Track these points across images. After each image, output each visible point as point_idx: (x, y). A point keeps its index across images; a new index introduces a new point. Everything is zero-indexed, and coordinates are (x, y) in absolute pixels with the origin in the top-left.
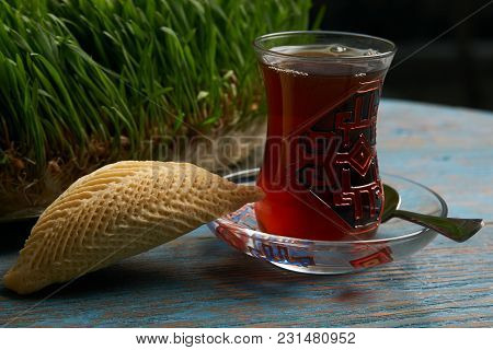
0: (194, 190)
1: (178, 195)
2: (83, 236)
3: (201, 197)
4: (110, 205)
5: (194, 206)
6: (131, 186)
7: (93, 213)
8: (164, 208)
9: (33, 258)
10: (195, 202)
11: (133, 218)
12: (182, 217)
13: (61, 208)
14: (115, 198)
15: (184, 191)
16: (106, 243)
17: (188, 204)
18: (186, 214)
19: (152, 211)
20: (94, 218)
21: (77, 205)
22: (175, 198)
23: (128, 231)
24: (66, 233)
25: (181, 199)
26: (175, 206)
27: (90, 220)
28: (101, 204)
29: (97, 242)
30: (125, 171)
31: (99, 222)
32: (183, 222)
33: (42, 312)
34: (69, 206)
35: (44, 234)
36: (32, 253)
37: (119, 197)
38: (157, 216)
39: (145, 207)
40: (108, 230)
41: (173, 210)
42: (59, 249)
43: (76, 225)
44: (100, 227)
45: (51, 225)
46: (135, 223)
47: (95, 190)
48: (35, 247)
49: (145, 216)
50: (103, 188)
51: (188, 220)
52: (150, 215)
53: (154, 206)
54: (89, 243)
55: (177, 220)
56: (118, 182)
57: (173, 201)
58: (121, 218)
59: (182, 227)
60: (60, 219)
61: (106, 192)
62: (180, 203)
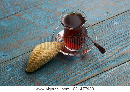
6: (45, 54)
8: (51, 55)
12: (55, 55)
21: (37, 59)
24: (36, 64)
28: (41, 58)
34: (35, 59)
38: (51, 57)
40: (43, 62)
43: (38, 62)
47: (39, 55)
49: (49, 58)
54: (41, 64)
58: (45, 60)
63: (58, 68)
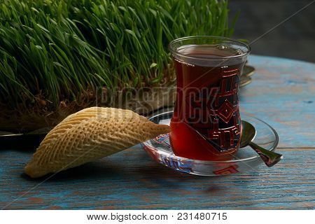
0: (129, 126)
1: (119, 129)
2: (65, 149)
3: (133, 130)
4: (81, 133)
5: (128, 135)
6: (93, 123)
7: (71, 137)
8: (111, 136)
9: (39, 159)
10: (129, 133)
11: (93, 141)
12: (121, 141)
13: (56, 133)
14: (84, 129)
15: (123, 126)
16: (77, 154)
17: (125, 134)
18: (123, 140)
19: (104, 137)
20: (71, 140)
21: (64, 131)
22: (117, 131)
23: (90, 148)
24: (56, 147)
25: (121, 131)
26: (117, 135)
27: (69, 141)
28: (76, 132)
29: (73, 153)
30: (92, 113)
31: (74, 142)
32: (121, 144)
33: (40, 189)
34: (59, 132)
35: (45, 147)
36: (38, 156)
37: (86, 129)
38: (106, 140)
39: (100, 135)
40: (78, 147)
41: (115, 137)
42: (52, 155)
43: (62, 143)
44: (74, 145)
45: (50, 142)
46: (94, 143)
47: (74, 124)
48: (41, 153)
49: (100, 140)
50: (79, 123)
51: (125, 143)
52: (102, 139)
53: (105, 134)
54: (68, 153)
55: (118, 143)
56: (87, 120)
57: (116, 132)
58: (86, 140)
59: (120, 146)
60: (54, 139)
61: (80, 125)
62: (120, 133)
63: (121, 191)
